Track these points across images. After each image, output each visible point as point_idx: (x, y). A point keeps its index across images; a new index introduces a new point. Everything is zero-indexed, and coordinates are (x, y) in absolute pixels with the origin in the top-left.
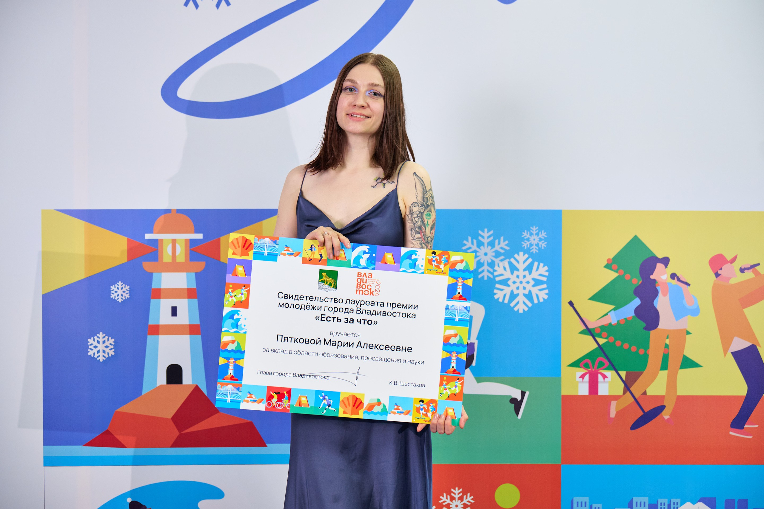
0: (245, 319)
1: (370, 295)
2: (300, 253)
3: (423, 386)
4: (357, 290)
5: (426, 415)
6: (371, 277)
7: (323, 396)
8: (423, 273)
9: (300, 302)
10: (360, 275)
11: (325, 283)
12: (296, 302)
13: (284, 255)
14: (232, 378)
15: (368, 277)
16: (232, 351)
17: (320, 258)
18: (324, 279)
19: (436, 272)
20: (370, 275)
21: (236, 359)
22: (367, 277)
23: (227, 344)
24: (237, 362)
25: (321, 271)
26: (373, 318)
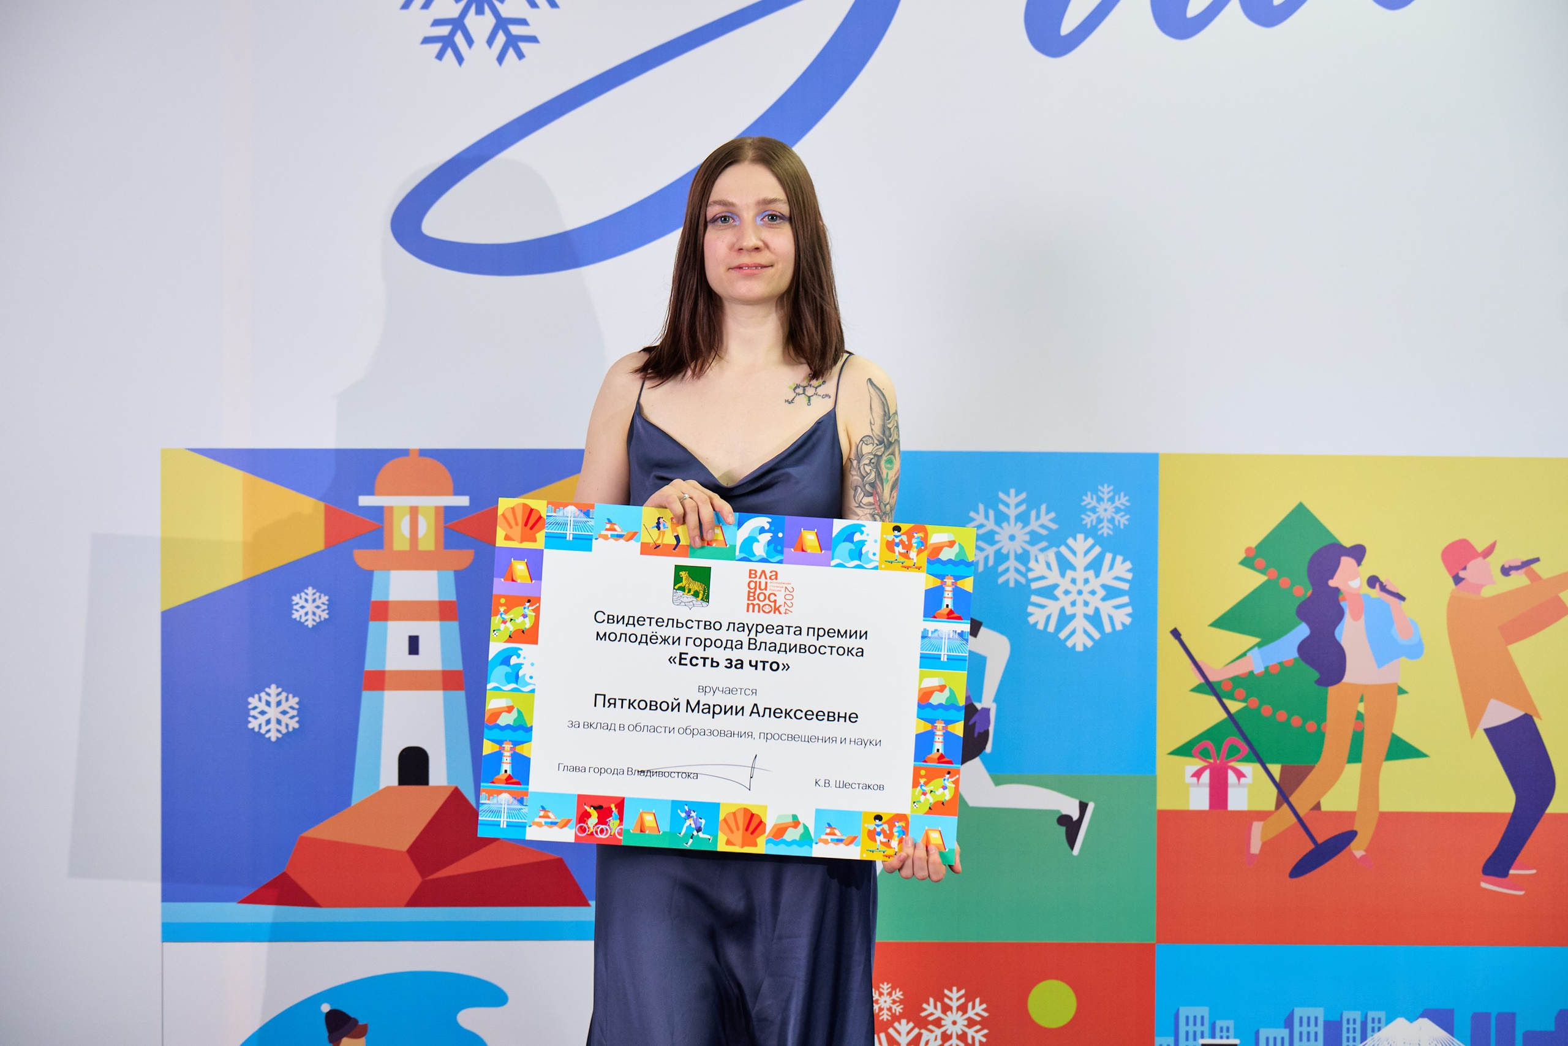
0: (532, 664)
1: (775, 613)
2: (635, 534)
3: (881, 787)
4: (748, 605)
5: (887, 844)
6: (776, 579)
7: (686, 812)
8: (876, 568)
9: (639, 630)
10: (755, 574)
11: (687, 591)
12: (630, 630)
13: (606, 537)
14: (509, 780)
15: (770, 578)
16: (508, 727)
17: (675, 543)
18: (684, 583)
19: (902, 567)
20: (774, 573)
21: (516, 743)
22: (768, 577)
23: (497, 714)
24: (518, 749)
25: (678, 568)
26: (781, 658)
